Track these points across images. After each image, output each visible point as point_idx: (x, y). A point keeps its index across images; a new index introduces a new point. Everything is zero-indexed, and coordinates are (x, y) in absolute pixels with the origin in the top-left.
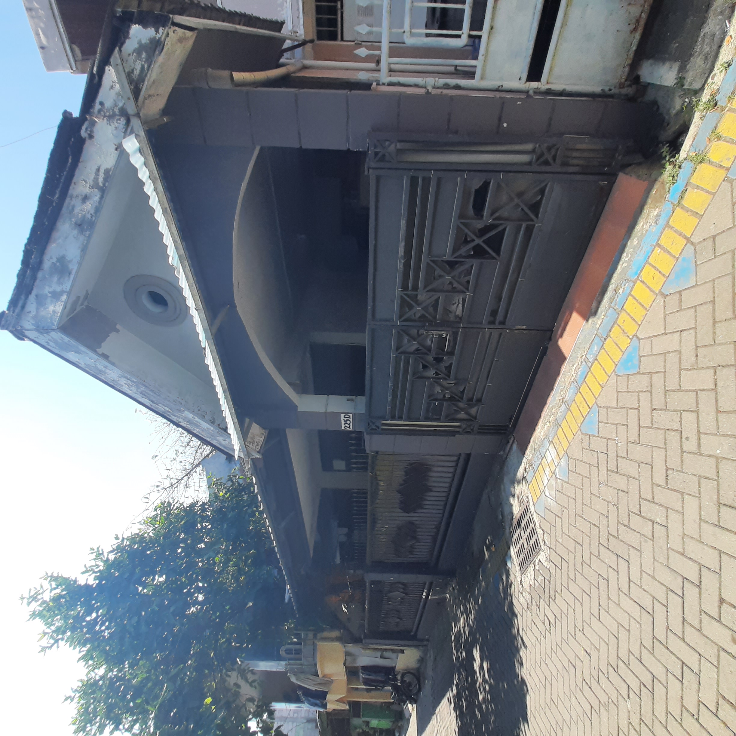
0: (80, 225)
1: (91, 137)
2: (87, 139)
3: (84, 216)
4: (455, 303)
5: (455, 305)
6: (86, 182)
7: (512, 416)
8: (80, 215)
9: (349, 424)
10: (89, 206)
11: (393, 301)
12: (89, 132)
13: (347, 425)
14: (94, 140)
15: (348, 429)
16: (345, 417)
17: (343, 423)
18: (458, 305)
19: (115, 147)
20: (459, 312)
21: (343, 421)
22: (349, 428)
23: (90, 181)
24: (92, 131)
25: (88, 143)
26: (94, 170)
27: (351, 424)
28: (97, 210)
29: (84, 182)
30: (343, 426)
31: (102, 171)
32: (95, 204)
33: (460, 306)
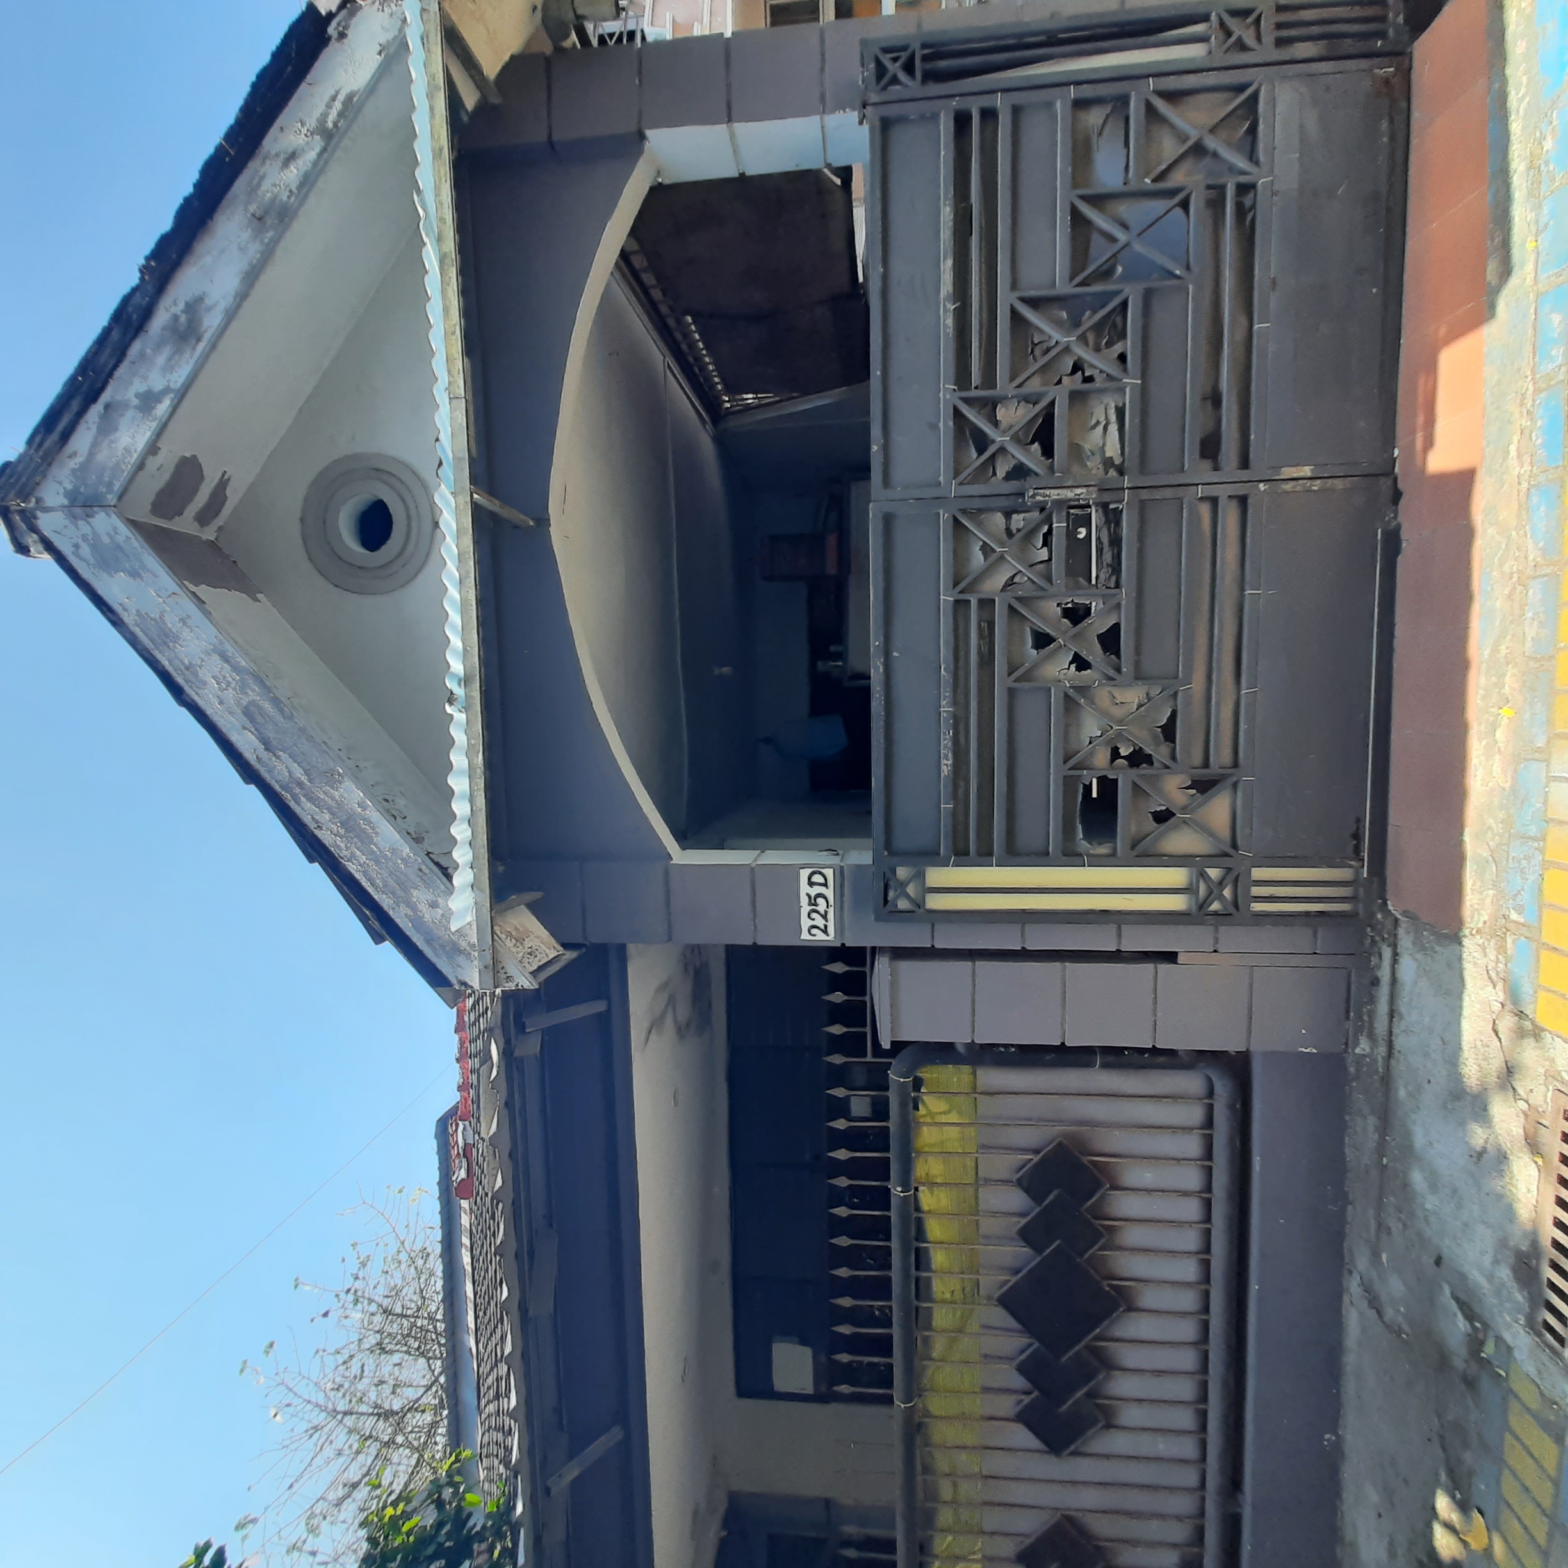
0: (260, 219)
1: (342, 36)
2: (333, 40)
3: (275, 198)
4: (1098, 423)
5: (1100, 428)
6: (303, 124)
7: (1359, 821)
8: (269, 195)
9: (825, 917)
10: (293, 174)
11: (934, 427)
12: (341, 29)
13: (820, 922)
14: (345, 41)
15: (820, 936)
16: (811, 884)
17: (805, 909)
18: (1105, 428)
19: (379, 48)
20: (1112, 449)
21: (804, 901)
22: (825, 931)
23: (312, 123)
24: (346, 27)
25: (333, 46)
26: (327, 98)
27: (831, 916)
28: (307, 182)
29: (299, 124)
30: (805, 923)
31: (341, 97)
32: (305, 168)
33: (1113, 428)
